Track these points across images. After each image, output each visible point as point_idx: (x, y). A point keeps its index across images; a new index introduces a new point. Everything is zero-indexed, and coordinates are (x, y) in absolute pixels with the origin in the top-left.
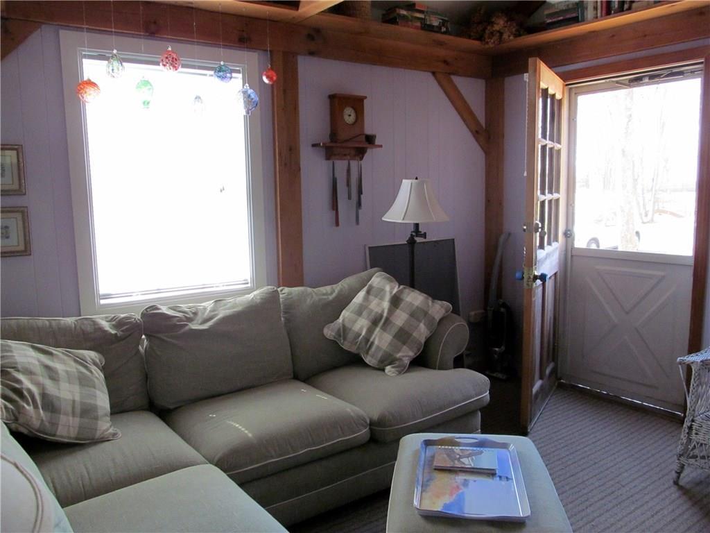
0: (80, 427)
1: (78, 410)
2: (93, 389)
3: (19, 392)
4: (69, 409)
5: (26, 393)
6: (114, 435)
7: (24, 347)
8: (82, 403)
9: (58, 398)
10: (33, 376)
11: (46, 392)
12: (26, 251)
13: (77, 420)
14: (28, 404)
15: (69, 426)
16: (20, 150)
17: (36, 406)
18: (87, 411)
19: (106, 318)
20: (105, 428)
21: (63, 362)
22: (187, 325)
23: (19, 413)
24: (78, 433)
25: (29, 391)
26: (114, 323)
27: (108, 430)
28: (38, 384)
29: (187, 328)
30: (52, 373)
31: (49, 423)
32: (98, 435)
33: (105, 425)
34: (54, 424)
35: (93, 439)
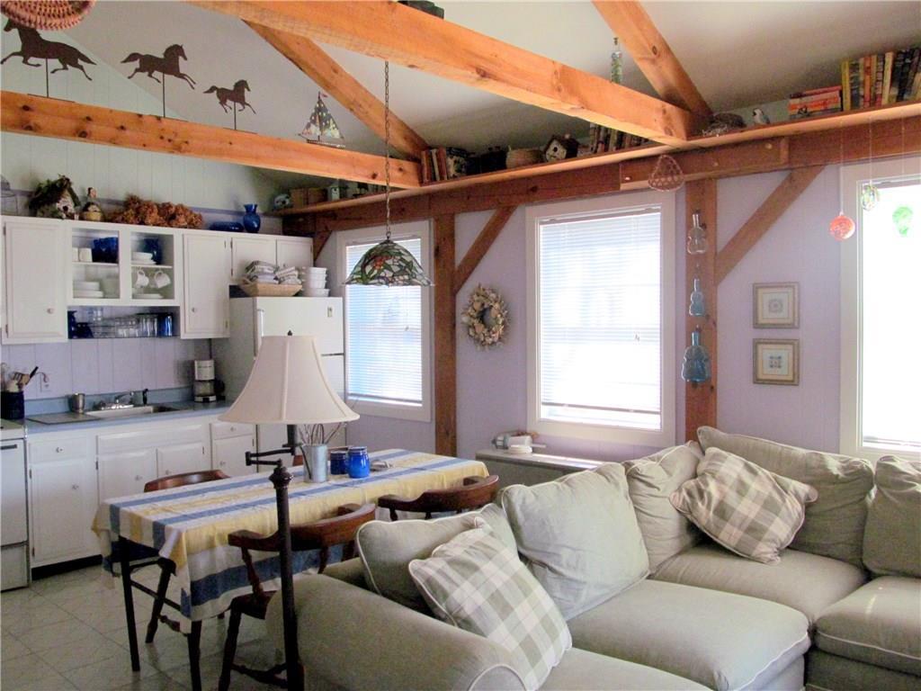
0: (740, 541)
1: (745, 526)
2: (774, 515)
3: (701, 493)
4: (738, 522)
5: (706, 495)
6: (771, 560)
7: (738, 462)
8: (753, 521)
9: (733, 510)
10: (723, 486)
11: (726, 501)
12: (793, 382)
13: (741, 533)
14: (703, 504)
15: (731, 535)
16: (796, 287)
17: (708, 507)
18: (755, 530)
19: (841, 458)
20: (763, 550)
21: (761, 483)
22: (915, 485)
23: (693, 507)
24: (737, 545)
25: (709, 494)
26: (845, 465)
27: (766, 553)
28: (721, 491)
29: (912, 489)
30: (742, 489)
31: (715, 525)
32: (754, 554)
33: (765, 549)
34: (719, 528)
35: (749, 555)
